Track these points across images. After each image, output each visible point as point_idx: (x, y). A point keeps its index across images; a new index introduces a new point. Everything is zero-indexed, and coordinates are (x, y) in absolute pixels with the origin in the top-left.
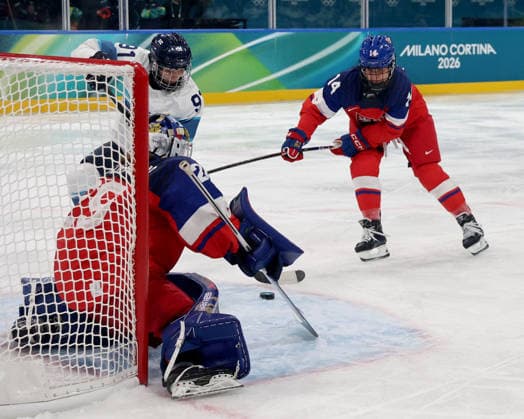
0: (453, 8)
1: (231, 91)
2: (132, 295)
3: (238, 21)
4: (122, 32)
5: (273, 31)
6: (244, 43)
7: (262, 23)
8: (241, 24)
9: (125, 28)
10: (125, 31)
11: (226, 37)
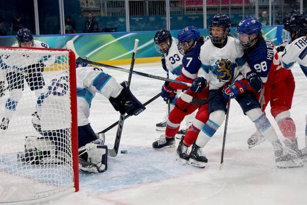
0: (207, 20)
1: (111, 60)
2: (71, 151)
3: (113, 29)
4: (62, 35)
5: (128, 33)
6: (116, 38)
7: (123, 30)
8: (114, 30)
9: (63, 33)
10: (63, 35)
11: (108, 36)
